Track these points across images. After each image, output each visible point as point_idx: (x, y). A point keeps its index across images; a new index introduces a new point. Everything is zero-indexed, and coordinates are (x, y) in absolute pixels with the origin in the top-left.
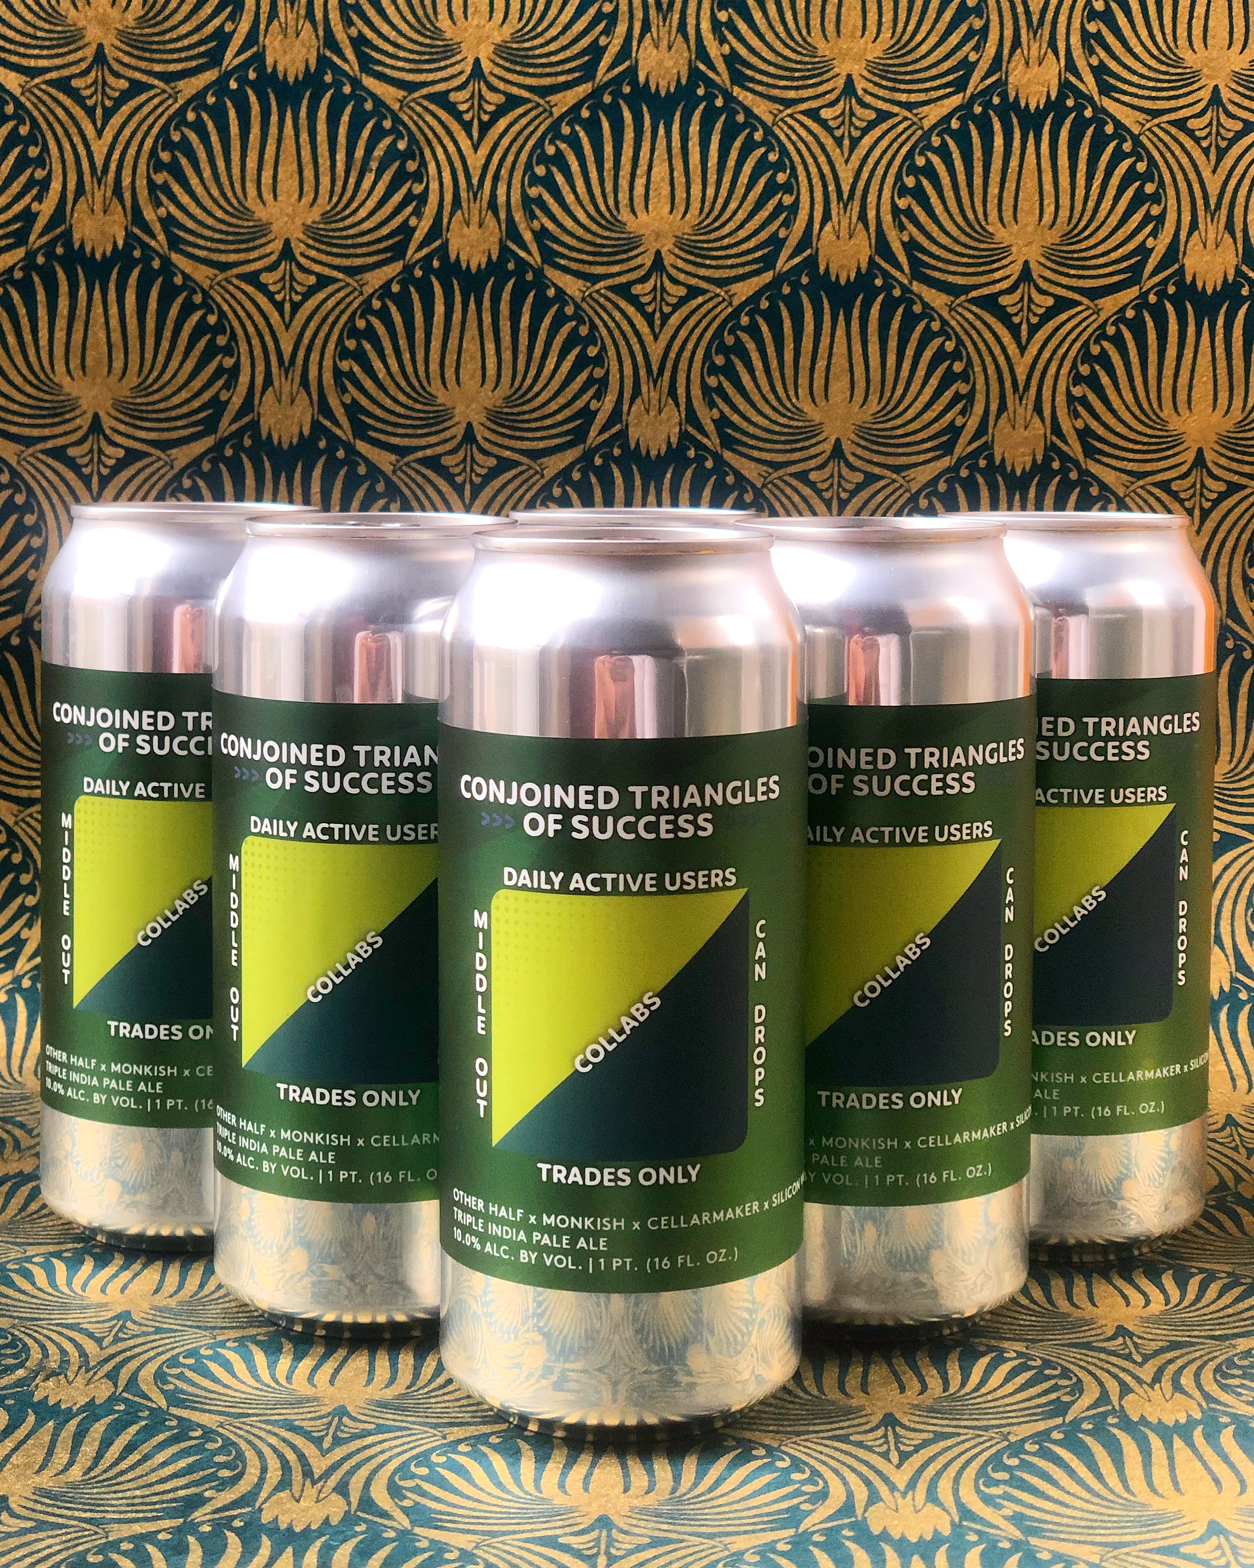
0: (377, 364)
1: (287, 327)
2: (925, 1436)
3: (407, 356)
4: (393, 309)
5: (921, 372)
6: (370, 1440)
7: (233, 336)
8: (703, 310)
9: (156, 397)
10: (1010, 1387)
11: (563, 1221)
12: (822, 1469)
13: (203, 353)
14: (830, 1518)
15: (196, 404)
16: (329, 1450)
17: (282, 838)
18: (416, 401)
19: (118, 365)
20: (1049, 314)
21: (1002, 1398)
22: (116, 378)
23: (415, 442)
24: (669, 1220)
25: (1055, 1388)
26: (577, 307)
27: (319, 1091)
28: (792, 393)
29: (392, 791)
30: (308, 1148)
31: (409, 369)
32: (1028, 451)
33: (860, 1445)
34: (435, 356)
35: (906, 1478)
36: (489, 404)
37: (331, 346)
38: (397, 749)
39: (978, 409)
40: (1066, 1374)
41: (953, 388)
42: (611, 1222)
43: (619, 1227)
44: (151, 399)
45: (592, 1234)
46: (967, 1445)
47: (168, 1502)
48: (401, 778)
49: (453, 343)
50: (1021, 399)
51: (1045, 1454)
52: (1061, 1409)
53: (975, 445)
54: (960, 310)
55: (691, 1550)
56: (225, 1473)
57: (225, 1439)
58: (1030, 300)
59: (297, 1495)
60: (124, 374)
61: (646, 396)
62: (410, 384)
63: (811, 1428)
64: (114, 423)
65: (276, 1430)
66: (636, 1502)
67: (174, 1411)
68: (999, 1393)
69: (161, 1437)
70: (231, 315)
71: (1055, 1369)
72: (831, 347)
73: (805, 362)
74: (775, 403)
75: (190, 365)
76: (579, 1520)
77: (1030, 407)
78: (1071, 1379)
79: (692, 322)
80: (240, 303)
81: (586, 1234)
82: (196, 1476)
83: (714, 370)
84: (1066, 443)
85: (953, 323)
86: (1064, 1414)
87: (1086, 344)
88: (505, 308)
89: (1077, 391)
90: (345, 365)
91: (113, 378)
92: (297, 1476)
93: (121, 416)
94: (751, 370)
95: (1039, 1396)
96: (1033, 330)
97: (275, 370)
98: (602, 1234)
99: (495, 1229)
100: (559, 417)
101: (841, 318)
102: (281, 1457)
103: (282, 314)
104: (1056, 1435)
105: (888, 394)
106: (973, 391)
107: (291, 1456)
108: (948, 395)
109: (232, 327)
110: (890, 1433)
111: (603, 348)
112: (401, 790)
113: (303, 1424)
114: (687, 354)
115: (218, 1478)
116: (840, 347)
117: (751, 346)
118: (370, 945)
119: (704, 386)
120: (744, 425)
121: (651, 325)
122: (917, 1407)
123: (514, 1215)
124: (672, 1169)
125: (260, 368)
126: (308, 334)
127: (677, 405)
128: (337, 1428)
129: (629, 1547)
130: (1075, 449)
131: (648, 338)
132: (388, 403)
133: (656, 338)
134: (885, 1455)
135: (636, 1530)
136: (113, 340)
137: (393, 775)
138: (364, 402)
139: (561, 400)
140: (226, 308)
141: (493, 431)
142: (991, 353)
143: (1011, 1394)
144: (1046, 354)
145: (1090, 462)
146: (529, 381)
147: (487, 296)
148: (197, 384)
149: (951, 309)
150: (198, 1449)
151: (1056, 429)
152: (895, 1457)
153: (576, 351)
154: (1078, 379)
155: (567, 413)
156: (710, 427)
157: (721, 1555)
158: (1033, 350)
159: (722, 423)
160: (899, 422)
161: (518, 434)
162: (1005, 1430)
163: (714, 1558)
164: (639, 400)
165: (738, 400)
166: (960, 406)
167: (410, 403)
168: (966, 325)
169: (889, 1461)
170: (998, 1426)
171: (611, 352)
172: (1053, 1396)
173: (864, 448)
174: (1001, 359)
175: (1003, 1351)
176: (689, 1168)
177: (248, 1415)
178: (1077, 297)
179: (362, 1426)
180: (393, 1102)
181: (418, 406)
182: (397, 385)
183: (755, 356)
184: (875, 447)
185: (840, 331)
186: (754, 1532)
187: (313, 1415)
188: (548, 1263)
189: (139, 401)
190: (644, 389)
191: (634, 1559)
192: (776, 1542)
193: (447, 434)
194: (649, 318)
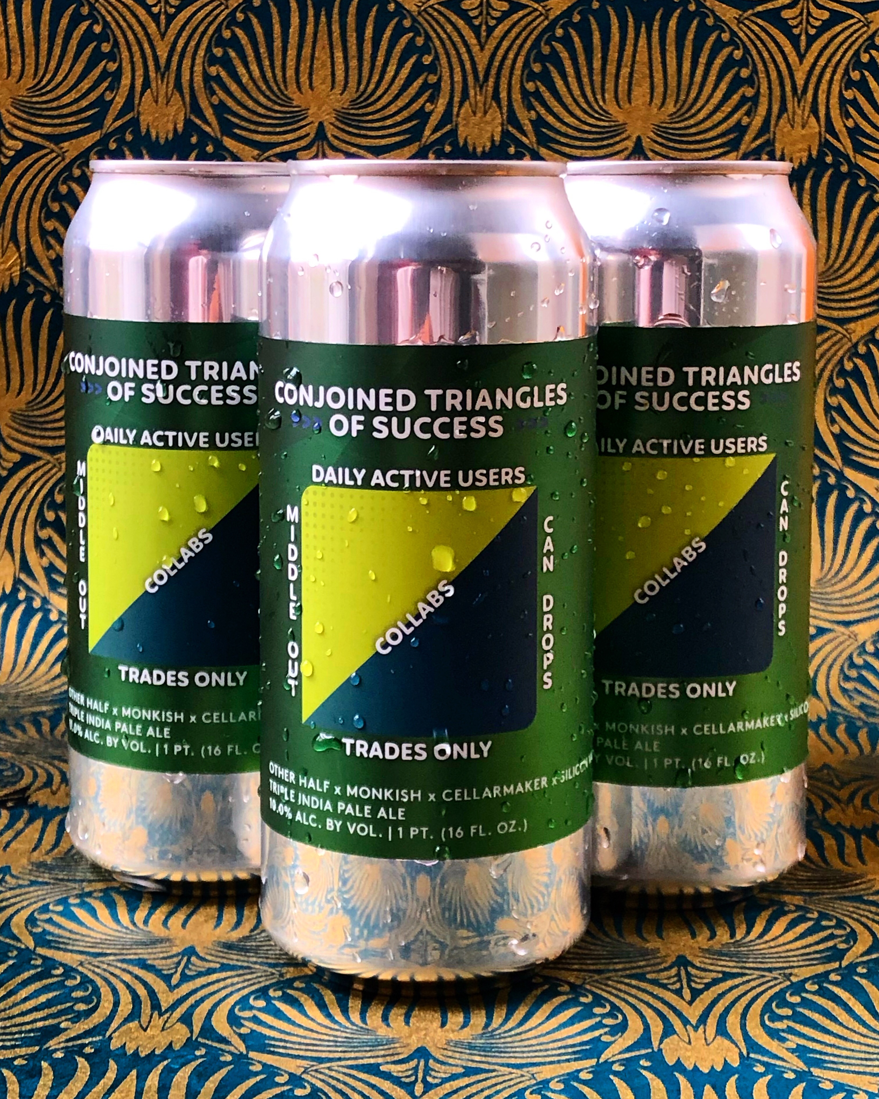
0: (241, 70)
1: (163, 35)
2: (714, 975)
3: (267, 63)
4: (255, 21)
5: (712, 78)
6: (214, 977)
7: (116, 44)
8: (523, 23)
9: (50, 97)
10: (791, 935)
11: (365, 792)
12: (621, 1005)
13: (90, 58)
14: (629, 1049)
15: (84, 103)
16: (177, 986)
17: (123, 445)
18: (275, 103)
19: (16, 68)
20: (826, 26)
21: (784, 944)
22: (15, 80)
23: (274, 139)
24: (462, 793)
25: (831, 937)
26: (414, 20)
27: (156, 672)
28: (599, 97)
29: (221, 402)
30: (146, 723)
31: (269, 75)
32: (806, 147)
33: (655, 982)
34: (291, 63)
35: (698, 1012)
36: (338, 106)
37: (201, 53)
38: (225, 364)
39: (762, 110)
40: (840, 924)
41: (740, 92)
42: (409, 794)
43: (416, 798)
44: (44, 98)
45: (393, 805)
46: (753, 984)
47: (26, 1032)
48: (229, 390)
49: (307, 51)
50: (799, 102)
51: (823, 992)
52: (838, 955)
53: (758, 142)
54: (747, 22)
55: (501, 1079)
56: (81, 1007)
57: (84, 976)
58: (809, 14)
59: (145, 1026)
60: (21, 78)
61: (472, 100)
62: (269, 88)
63: (611, 967)
64: (13, 119)
65: (131, 968)
66: (452, 1036)
67: (40, 951)
68: (781, 940)
69: (26, 975)
70: (113, 25)
71: (831, 920)
72: (634, 56)
73: (611, 68)
74: (585, 106)
75: (79, 68)
76: (399, 1050)
77: (807, 109)
78: (845, 929)
79: (513, 34)
80: (121, 15)
81: (387, 804)
82: (54, 1010)
83: (532, 76)
84: (839, 140)
85: (741, 34)
86: (841, 959)
87: (857, 53)
88: (351, 20)
89: (849, 95)
90: (213, 70)
91: (13, 80)
92: (146, 1008)
93: (19, 114)
94: (564, 77)
95: (817, 943)
96: (811, 40)
97: (152, 74)
98: (401, 804)
99: (304, 800)
100: (398, 118)
101: (643, 30)
102: (133, 993)
103: (158, 25)
104: (833, 977)
105: (683, 97)
106: (758, 93)
107: (142, 992)
108: (736, 98)
109: (114, 36)
110: (683, 973)
111: (437, 58)
112: (229, 402)
113: (156, 963)
114: (508, 62)
115: (74, 1011)
116: (642, 56)
117: (564, 55)
118: (202, 540)
119: (524, 91)
120: (558, 125)
121: (478, 36)
122: (708, 951)
123: (322, 785)
124: (465, 745)
125: (140, 72)
126: (181, 42)
127: (500, 107)
128: (186, 966)
129: (444, 1076)
130: (846, 145)
131: (475, 49)
132: (250, 104)
133: (482, 49)
134: (678, 993)
135: (451, 1061)
136: (12, 46)
137: (221, 388)
138: (230, 103)
139: (400, 103)
140: (109, 19)
141: (343, 130)
142: (774, 61)
143: (791, 942)
144: (822, 62)
145: (859, 157)
146: (372, 86)
147: (336, 10)
148: (85, 85)
149: (739, 21)
150: (60, 985)
151: (830, 128)
152: (687, 994)
153: (412, 60)
154: (849, 84)
155: (405, 114)
156: (528, 127)
157: (528, 1083)
158: (810, 58)
159: (539, 123)
160: (692, 122)
161: (363, 132)
162: (788, 971)
163: (521, 1086)
164: (467, 104)
165: (552, 102)
166: (745, 108)
167: (269, 104)
168: (753, 37)
169: (682, 998)
170: (780, 968)
171: (444, 61)
172: (830, 944)
173: (661, 144)
174: (783, 67)
175: (784, 904)
176: (481, 744)
177: (106, 955)
178: (850, 11)
179: (208, 965)
180: (222, 683)
181: (277, 108)
182: (259, 88)
183: (568, 64)
184: (671, 144)
185: (642, 41)
186: (559, 1062)
187: (165, 955)
188: (352, 831)
189: (34, 100)
190: (472, 93)
191: (448, 1087)
192: (579, 1071)
193: (302, 132)
194: (476, 30)
